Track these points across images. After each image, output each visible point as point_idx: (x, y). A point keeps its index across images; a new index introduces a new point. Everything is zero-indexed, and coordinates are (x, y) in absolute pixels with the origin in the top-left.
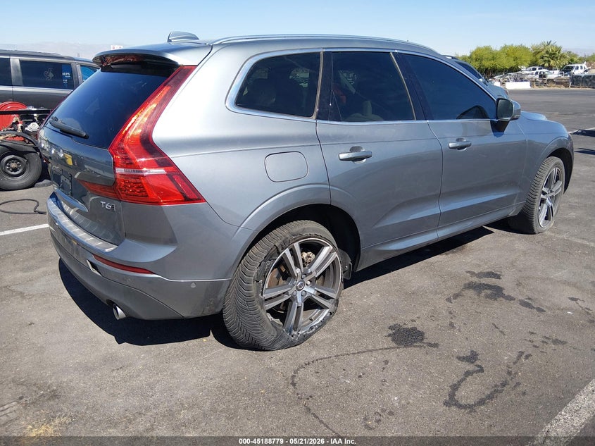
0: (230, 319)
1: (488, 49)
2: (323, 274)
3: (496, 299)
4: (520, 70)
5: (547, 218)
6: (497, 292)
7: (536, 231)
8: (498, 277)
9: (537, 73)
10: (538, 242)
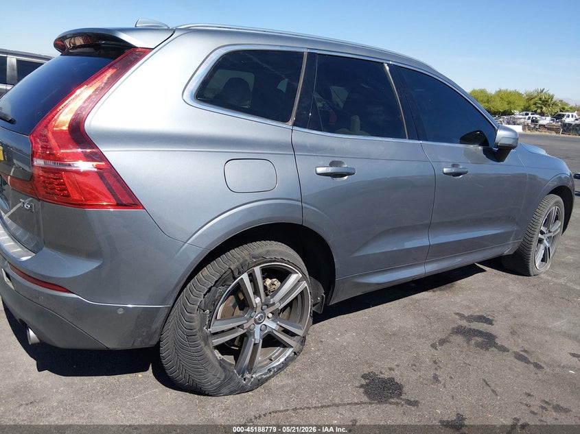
0: (167, 353)
1: (483, 91)
2: (290, 305)
3: (487, 349)
4: (513, 114)
5: (543, 260)
6: (489, 341)
7: (531, 273)
8: (490, 322)
9: (529, 118)
10: (534, 286)
